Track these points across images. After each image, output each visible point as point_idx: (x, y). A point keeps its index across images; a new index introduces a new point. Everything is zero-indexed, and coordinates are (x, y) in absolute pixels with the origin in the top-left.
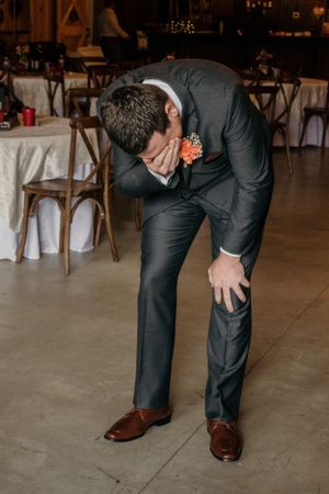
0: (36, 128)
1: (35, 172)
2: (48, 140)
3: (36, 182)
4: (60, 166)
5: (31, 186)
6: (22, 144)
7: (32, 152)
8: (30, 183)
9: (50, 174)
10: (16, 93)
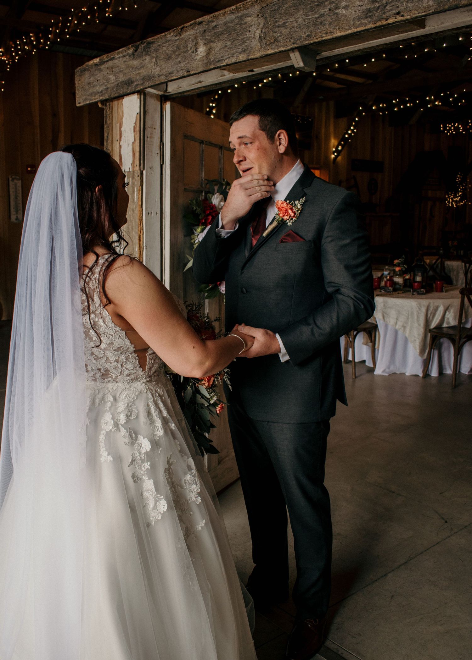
0: (444, 294)
1: (438, 321)
2: (448, 302)
3: (439, 327)
4: (455, 318)
5: (434, 330)
6: (430, 303)
7: (436, 309)
8: (435, 328)
9: (448, 323)
10: (446, 271)
